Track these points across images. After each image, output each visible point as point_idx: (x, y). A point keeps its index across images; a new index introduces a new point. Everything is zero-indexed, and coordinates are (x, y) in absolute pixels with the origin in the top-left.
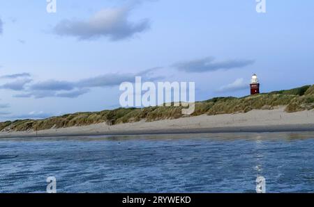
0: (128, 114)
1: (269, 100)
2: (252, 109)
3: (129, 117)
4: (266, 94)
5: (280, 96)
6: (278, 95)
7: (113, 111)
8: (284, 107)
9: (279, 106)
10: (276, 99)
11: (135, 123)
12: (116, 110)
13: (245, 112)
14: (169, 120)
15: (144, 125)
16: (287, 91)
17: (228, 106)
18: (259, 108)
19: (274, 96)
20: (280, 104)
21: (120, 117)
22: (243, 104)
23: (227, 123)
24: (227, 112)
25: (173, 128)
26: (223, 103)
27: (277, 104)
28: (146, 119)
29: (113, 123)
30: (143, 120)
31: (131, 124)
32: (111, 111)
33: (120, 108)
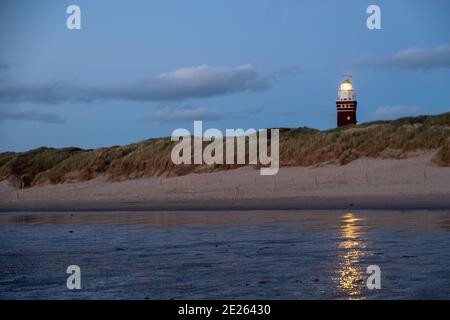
0: (64, 164)
1: (396, 136)
2: (357, 157)
3: (67, 169)
4: (387, 122)
5: (421, 129)
6: (416, 126)
7: (26, 154)
8: (432, 154)
9: (419, 151)
10: (412, 136)
11: (80, 185)
12: (34, 153)
13: (343, 163)
14: (163, 178)
15: (102, 189)
16: (434, 117)
17: (303, 150)
18: (374, 154)
19: (409, 128)
20: (422, 146)
21: (42, 169)
22: (339, 145)
23: (303, 189)
24: (300, 163)
25: (173, 196)
26: (293, 140)
27: (416, 147)
28: (108, 175)
29: (27, 183)
30: (100, 178)
31: (71, 186)
32: (21, 155)
33: (43, 149)
